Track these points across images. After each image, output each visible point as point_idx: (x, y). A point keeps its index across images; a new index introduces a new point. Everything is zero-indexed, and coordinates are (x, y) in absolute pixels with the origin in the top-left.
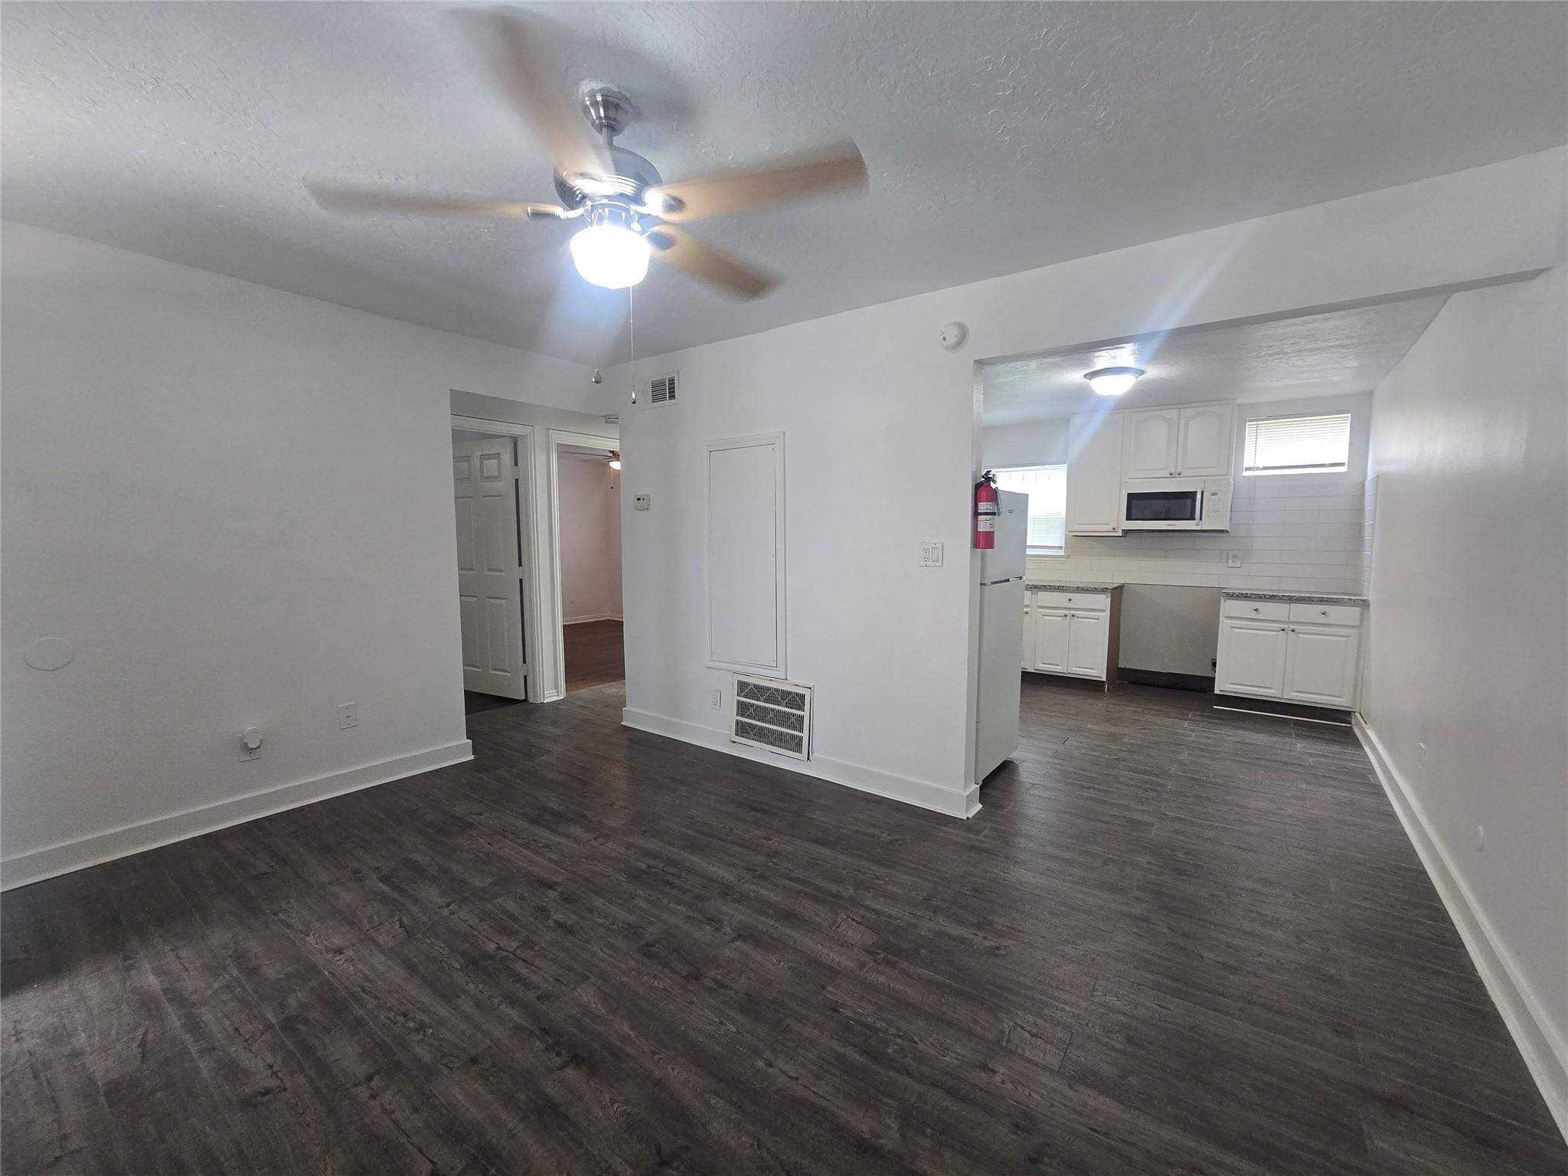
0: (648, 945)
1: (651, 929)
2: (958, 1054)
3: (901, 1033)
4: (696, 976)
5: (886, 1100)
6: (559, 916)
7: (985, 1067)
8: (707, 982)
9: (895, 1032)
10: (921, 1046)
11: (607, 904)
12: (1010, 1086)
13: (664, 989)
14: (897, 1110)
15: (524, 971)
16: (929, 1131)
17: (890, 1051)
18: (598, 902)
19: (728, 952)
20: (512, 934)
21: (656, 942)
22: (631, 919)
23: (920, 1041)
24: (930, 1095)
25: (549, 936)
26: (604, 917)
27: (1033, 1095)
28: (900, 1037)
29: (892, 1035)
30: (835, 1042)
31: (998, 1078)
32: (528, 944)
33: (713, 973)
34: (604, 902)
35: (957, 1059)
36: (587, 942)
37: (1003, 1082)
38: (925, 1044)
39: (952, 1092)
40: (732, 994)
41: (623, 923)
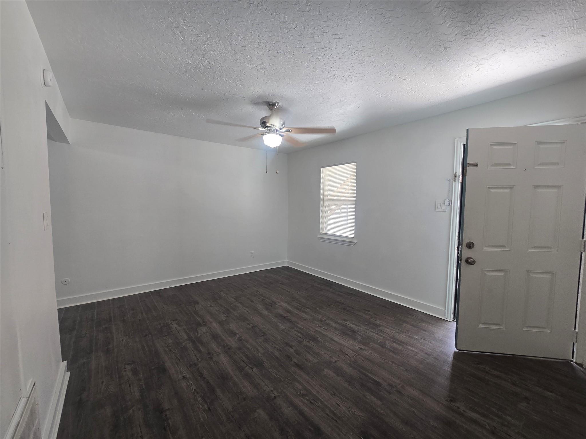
0: (263, 336)
1: (261, 340)
4: (254, 327)
6: (292, 350)
8: (251, 325)
11: (274, 352)
13: (262, 325)
15: (299, 335)
18: (277, 354)
19: (242, 330)
20: (306, 346)
21: (261, 336)
22: (267, 345)
25: (294, 344)
26: (275, 347)
32: (300, 342)
33: (249, 326)
34: (275, 353)
36: (281, 340)
40: (247, 322)
41: (269, 344)
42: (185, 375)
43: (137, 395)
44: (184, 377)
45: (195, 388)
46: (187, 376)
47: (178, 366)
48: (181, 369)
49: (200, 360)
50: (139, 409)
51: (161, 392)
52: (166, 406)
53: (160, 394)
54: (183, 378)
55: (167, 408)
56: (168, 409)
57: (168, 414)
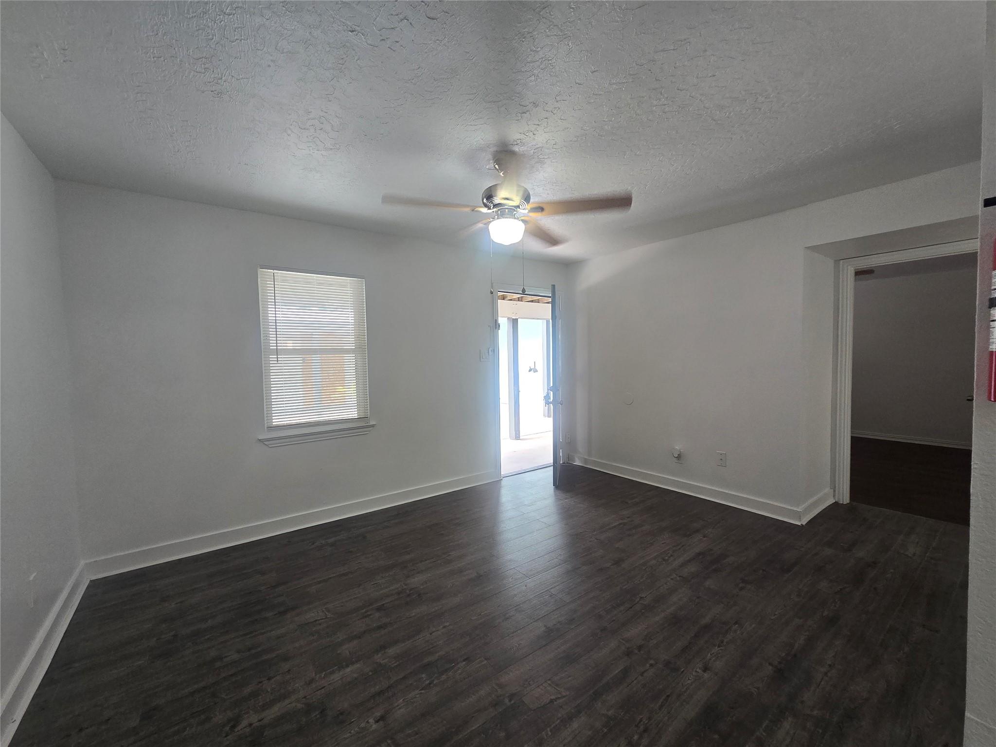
2: (400, 708)
3: (432, 685)
5: (398, 663)
7: (382, 718)
9: (435, 682)
10: (417, 692)
12: (363, 725)
14: (389, 666)
16: (371, 673)
17: (424, 676)
23: (421, 693)
24: (387, 682)
27: (350, 734)
28: (430, 684)
29: (433, 681)
30: (444, 653)
31: (371, 721)
35: (398, 706)
37: (368, 722)
38: (417, 694)
39: (381, 693)
42: (699, 671)
43: (787, 724)
44: (706, 669)
45: (716, 647)
46: (701, 666)
47: (685, 692)
48: (689, 682)
49: (652, 662)
50: (802, 702)
51: (755, 688)
52: (769, 670)
53: (758, 688)
54: (709, 670)
55: (770, 668)
56: (770, 664)
57: (777, 662)
